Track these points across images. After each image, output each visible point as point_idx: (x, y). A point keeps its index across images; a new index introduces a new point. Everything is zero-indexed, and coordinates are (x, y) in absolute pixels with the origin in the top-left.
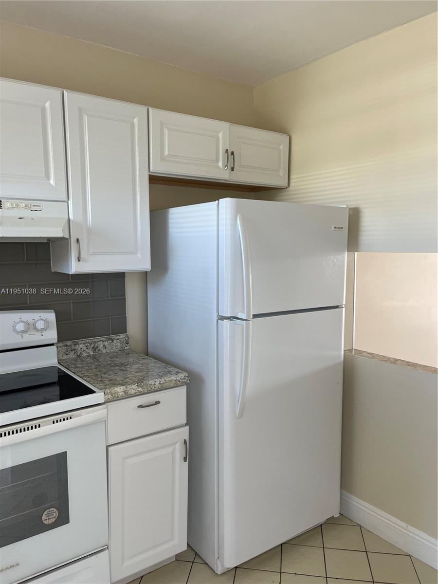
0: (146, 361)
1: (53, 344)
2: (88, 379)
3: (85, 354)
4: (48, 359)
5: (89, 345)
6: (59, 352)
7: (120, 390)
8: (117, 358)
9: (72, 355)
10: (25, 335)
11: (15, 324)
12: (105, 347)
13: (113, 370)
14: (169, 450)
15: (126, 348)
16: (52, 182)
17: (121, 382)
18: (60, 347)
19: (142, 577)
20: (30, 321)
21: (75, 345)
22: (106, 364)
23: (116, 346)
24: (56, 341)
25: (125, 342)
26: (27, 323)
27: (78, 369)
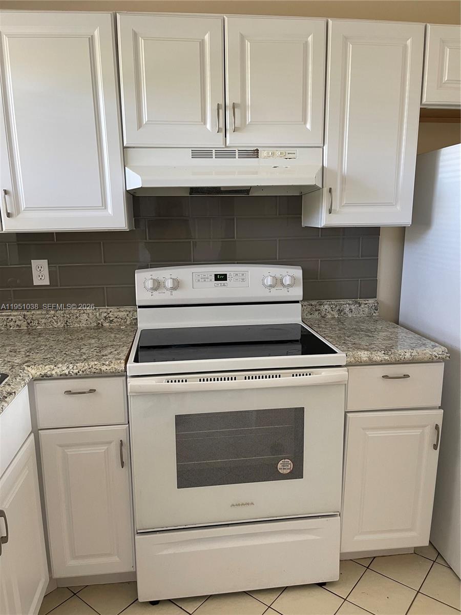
0: (396, 330)
1: (298, 302)
2: (331, 340)
3: (329, 316)
4: (292, 316)
5: (334, 306)
6: (303, 311)
7: (364, 355)
8: (363, 323)
9: (316, 315)
10: (273, 290)
11: (265, 277)
12: (351, 310)
13: (358, 335)
14: (418, 432)
15: (374, 315)
16: (308, 126)
17: (365, 347)
18: (305, 306)
19: (374, 558)
20: (278, 276)
21: (320, 305)
22: (352, 328)
23: (363, 311)
24: (301, 299)
25: (373, 307)
26: (274, 278)
27: (321, 329)
